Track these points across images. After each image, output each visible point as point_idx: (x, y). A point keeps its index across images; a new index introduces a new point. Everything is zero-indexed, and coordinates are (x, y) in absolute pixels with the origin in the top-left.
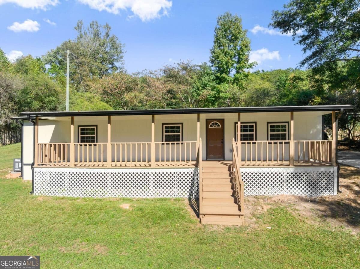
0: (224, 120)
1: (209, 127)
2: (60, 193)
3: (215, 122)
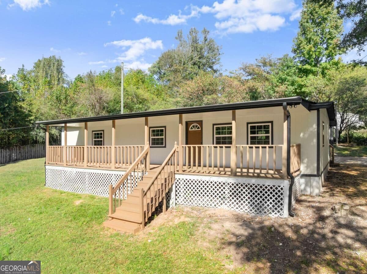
0: (202, 121)
1: (190, 130)
3: (195, 124)
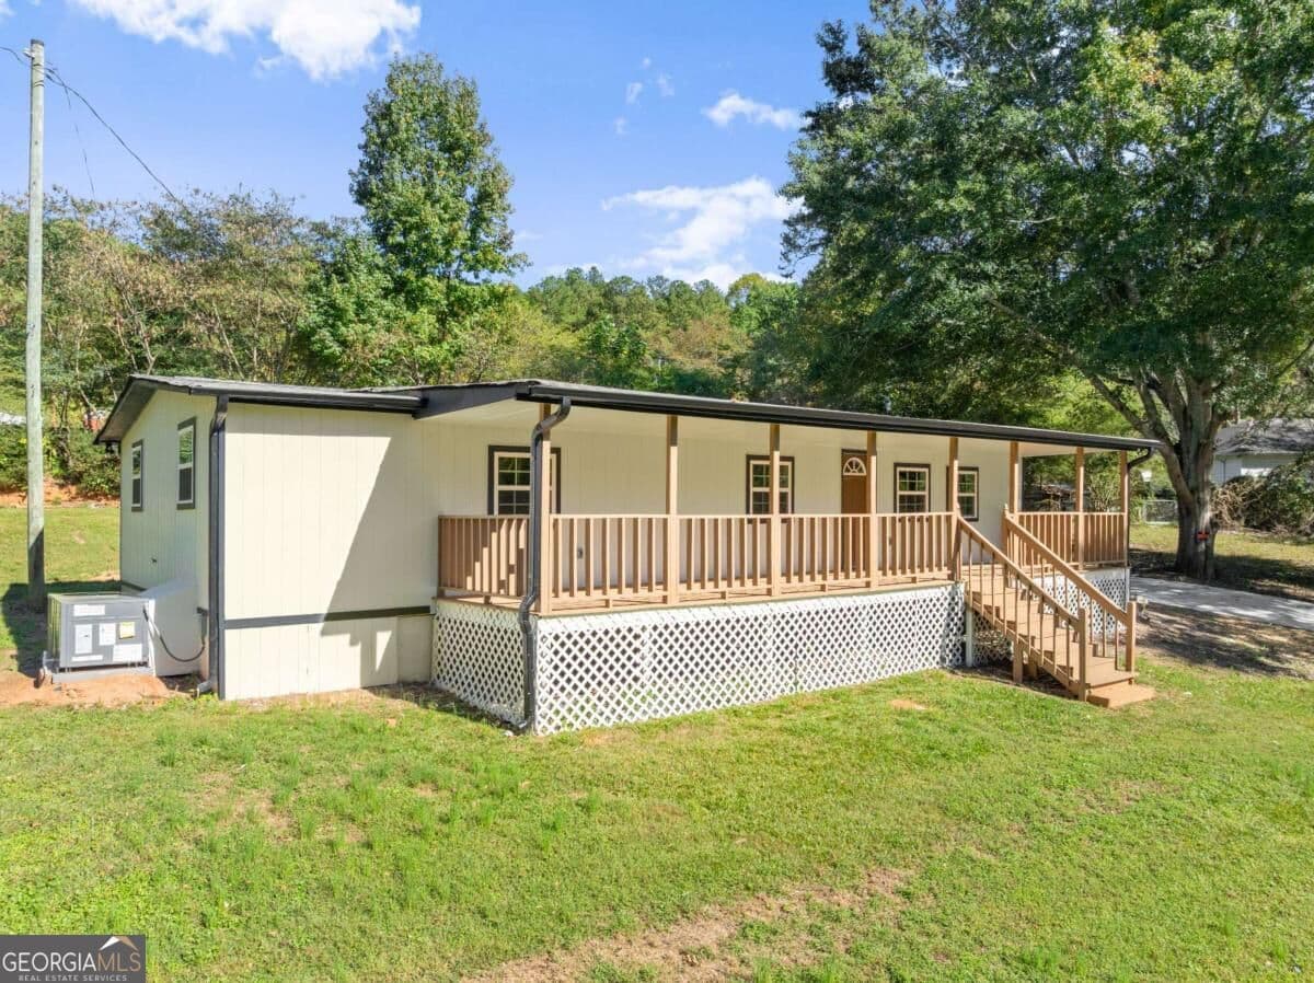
2: (637, 707)
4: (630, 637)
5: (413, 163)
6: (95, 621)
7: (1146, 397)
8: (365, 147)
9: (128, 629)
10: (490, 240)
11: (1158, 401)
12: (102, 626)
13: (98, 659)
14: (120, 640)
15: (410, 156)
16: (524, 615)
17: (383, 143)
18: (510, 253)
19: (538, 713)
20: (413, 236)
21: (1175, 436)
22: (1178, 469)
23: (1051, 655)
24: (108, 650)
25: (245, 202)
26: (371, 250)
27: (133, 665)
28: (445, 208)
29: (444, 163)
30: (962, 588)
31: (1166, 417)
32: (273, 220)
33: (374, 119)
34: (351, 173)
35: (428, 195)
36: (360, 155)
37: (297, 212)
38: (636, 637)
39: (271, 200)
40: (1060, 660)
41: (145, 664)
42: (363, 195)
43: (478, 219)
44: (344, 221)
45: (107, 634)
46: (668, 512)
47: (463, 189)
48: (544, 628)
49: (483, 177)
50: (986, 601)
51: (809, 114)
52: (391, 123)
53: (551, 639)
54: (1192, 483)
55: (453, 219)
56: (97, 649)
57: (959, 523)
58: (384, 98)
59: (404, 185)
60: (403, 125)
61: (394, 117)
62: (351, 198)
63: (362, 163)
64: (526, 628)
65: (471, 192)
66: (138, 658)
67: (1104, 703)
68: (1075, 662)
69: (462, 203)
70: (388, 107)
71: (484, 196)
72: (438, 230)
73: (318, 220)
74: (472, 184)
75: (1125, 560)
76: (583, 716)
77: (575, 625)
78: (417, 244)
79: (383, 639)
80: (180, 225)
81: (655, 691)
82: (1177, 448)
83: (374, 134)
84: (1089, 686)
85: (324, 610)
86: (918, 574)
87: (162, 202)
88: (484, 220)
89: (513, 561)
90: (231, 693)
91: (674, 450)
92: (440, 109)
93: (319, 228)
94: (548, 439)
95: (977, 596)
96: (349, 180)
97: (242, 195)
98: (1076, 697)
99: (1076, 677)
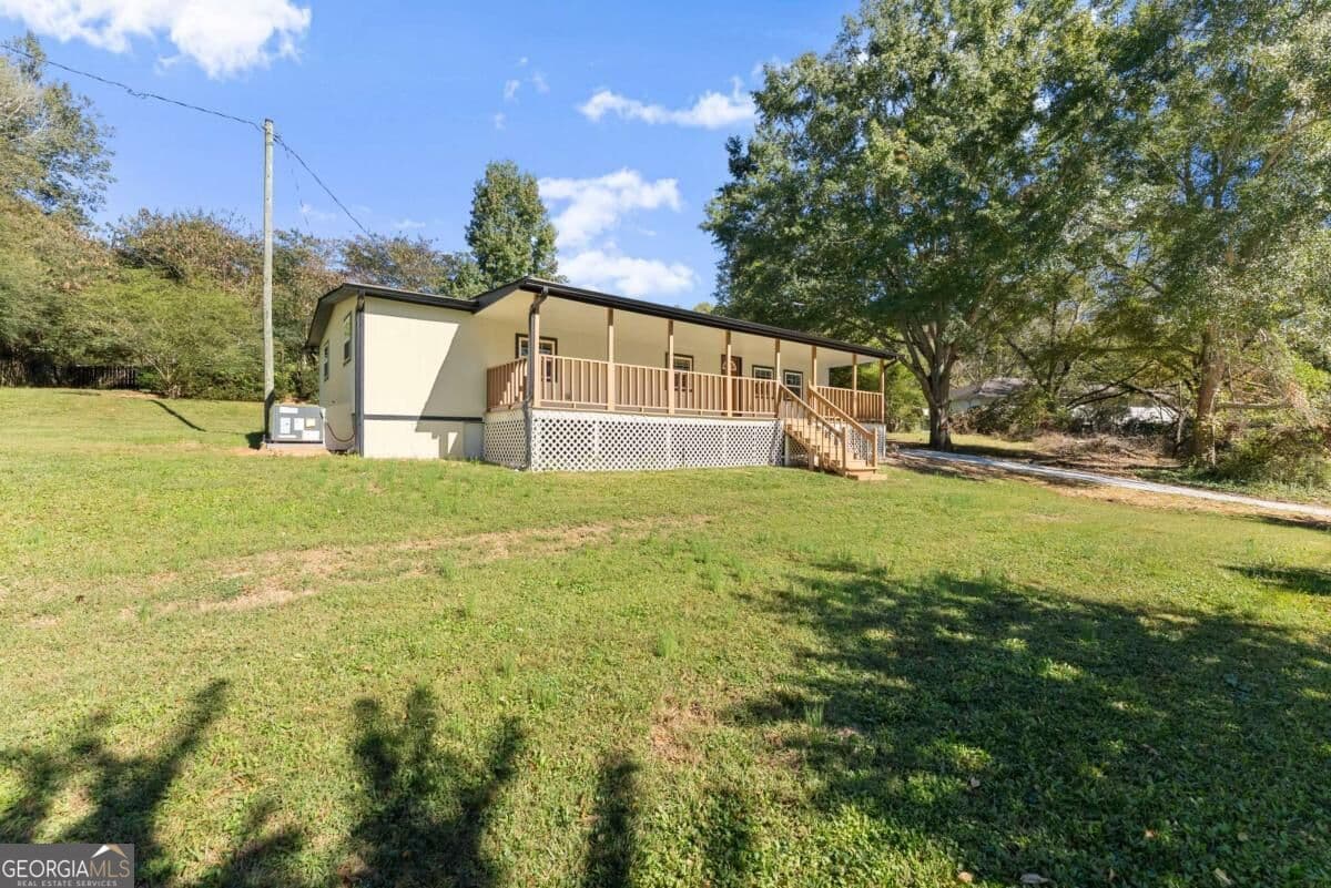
2: (590, 465)
4: (586, 426)
5: (501, 223)
6: (292, 416)
7: (912, 351)
8: (473, 213)
9: (311, 422)
10: (545, 267)
11: (917, 350)
12: (296, 420)
13: (293, 437)
14: (306, 428)
15: (499, 218)
16: (525, 408)
17: (483, 210)
18: (556, 275)
19: (533, 460)
20: (501, 263)
21: (927, 371)
22: (928, 389)
23: (828, 455)
24: (299, 433)
25: (404, 241)
26: (475, 270)
27: (313, 442)
28: (519, 248)
29: (518, 222)
30: (782, 423)
31: (923, 361)
32: (420, 250)
33: (479, 197)
34: (466, 228)
35: (508, 240)
36: (471, 217)
37: (433, 248)
38: (590, 426)
39: (419, 241)
40: (832, 458)
41: (321, 442)
42: (472, 240)
43: (537, 255)
44: (461, 255)
45: (299, 424)
46: (608, 360)
47: (529, 238)
48: (536, 414)
49: (541, 231)
50: (795, 429)
51: (721, 190)
52: (488, 199)
53: (540, 422)
54: (937, 398)
55: (522, 254)
56: (292, 431)
57: (781, 388)
58: (484, 184)
59: (495, 235)
60: (494, 201)
61: (490, 196)
62: (466, 242)
63: (472, 222)
64: (526, 414)
65: (534, 239)
66: (317, 439)
67: (855, 478)
68: (840, 458)
69: (528, 245)
70: (486, 190)
71: (541, 242)
72: (514, 261)
73: (446, 253)
74: (534, 235)
75: (883, 420)
76: (558, 465)
77: (554, 415)
78: (502, 268)
79: (452, 437)
80: (366, 254)
81: (600, 456)
82: (930, 379)
83: (479, 205)
84: (848, 470)
85: (418, 413)
86: (755, 412)
87: (354, 240)
88: (542, 255)
89: (521, 384)
90: (367, 454)
91: (611, 328)
92: (515, 193)
93: (447, 258)
94: (538, 313)
95: (790, 427)
96: (465, 232)
97: (402, 237)
98: (842, 476)
99: (841, 466)
